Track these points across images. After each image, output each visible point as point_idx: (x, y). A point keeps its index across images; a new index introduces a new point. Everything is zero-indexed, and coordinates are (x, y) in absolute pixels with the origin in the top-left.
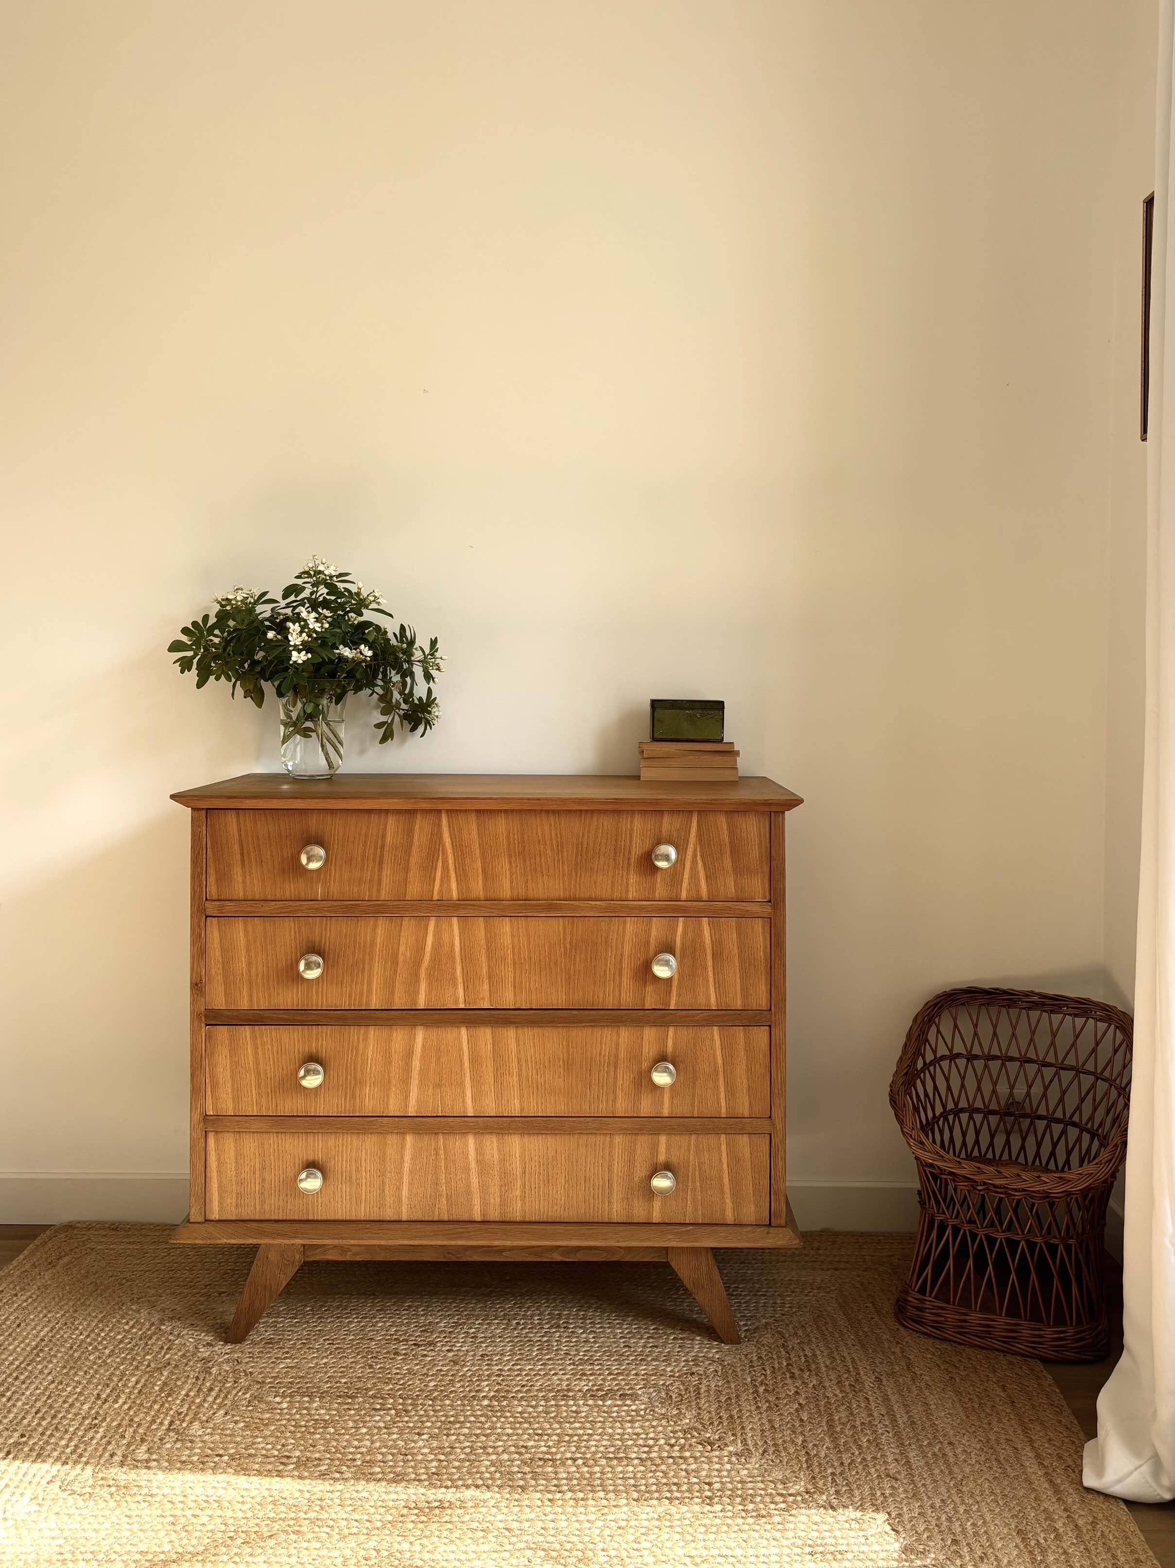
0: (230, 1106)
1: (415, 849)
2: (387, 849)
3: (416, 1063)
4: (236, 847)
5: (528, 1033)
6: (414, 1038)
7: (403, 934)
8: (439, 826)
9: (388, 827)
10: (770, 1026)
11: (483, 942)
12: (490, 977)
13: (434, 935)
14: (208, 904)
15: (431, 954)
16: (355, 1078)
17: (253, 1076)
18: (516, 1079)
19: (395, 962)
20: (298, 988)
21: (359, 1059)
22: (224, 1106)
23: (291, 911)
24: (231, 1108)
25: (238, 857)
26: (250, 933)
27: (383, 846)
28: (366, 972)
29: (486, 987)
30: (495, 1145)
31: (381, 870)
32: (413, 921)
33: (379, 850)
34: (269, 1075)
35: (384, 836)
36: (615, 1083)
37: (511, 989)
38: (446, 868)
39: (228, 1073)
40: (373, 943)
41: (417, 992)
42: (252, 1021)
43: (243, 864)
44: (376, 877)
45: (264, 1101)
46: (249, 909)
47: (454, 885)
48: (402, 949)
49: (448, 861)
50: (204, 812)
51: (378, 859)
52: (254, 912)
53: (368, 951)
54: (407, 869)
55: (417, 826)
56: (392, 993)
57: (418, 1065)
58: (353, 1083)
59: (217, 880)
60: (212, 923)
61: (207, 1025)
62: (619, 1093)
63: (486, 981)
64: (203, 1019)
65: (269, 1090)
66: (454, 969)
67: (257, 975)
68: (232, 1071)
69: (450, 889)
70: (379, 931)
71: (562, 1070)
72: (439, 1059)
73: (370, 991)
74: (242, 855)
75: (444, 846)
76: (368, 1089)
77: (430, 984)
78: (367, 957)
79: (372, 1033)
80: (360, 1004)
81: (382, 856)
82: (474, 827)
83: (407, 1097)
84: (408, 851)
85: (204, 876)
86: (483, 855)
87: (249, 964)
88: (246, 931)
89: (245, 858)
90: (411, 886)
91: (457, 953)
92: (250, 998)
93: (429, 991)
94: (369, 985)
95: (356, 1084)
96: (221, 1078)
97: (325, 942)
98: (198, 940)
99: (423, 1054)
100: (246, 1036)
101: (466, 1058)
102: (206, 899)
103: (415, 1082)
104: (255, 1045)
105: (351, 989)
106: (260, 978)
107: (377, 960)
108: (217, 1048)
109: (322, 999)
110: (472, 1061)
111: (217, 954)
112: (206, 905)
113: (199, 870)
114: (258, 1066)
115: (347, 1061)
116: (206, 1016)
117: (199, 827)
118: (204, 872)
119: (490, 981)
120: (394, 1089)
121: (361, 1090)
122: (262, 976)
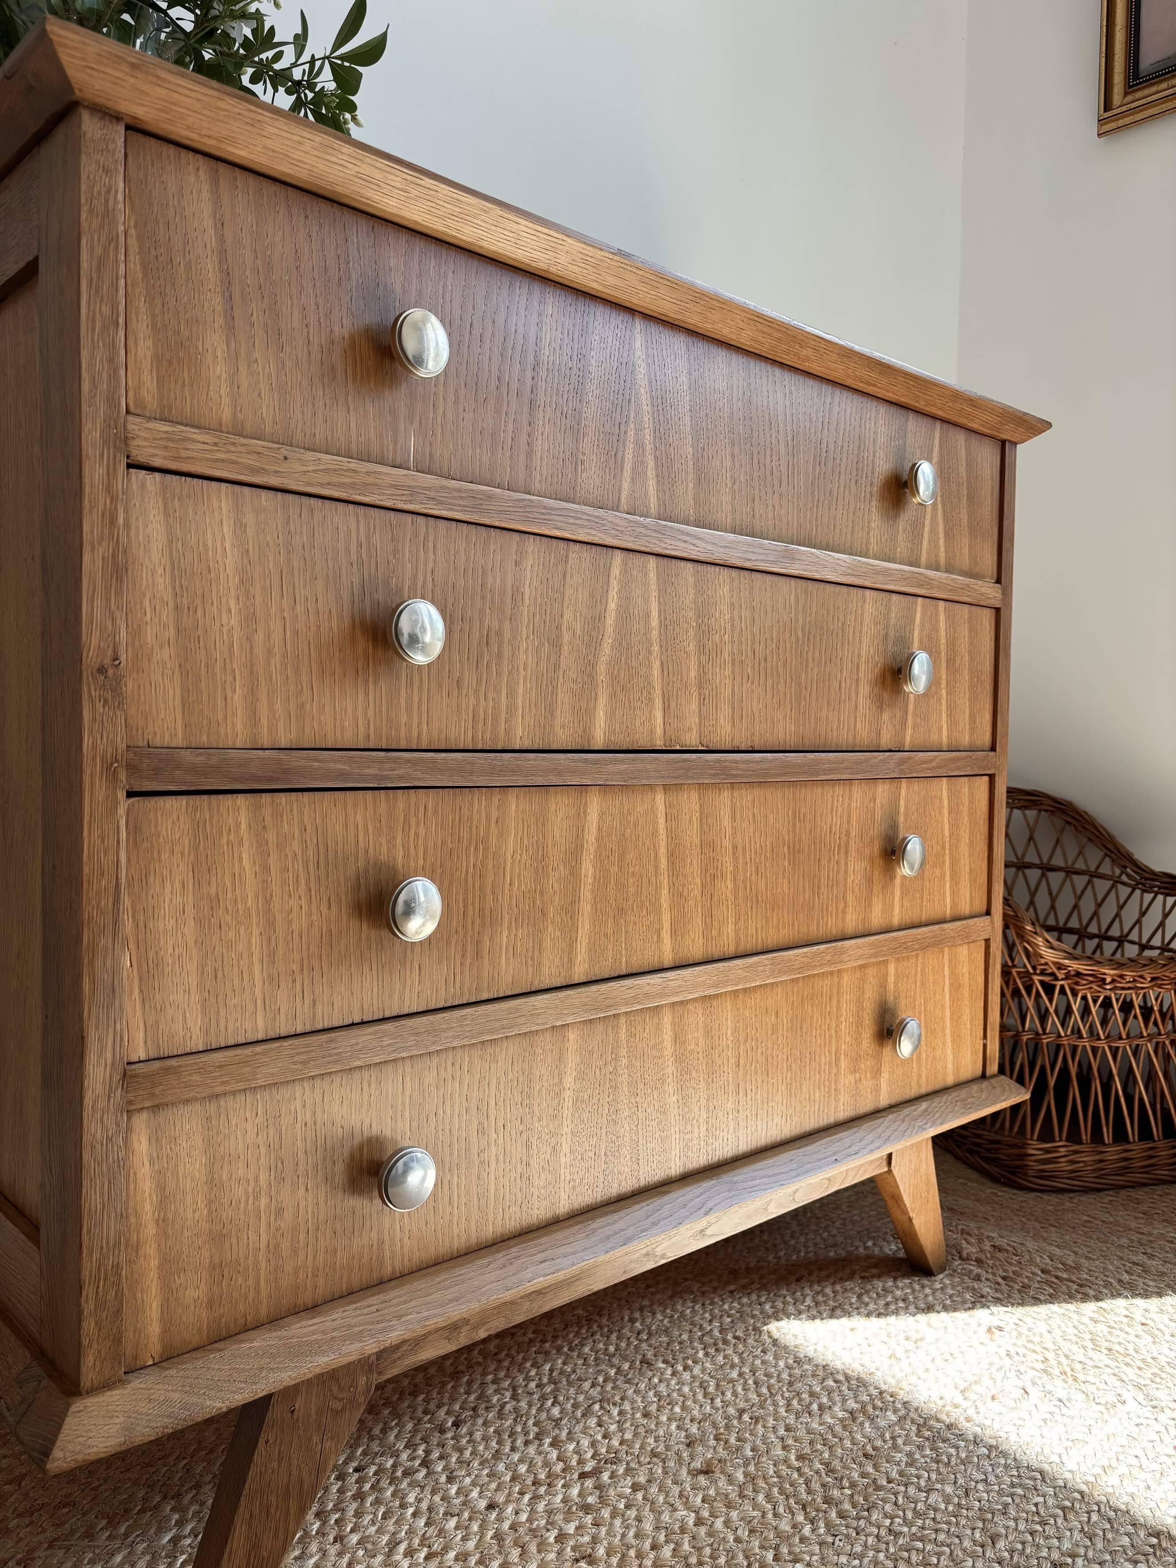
0: (195, 1022)
1: (591, 389)
2: (543, 373)
3: (588, 869)
4: (210, 269)
5: (747, 797)
6: (585, 812)
8: (634, 348)
9: (547, 322)
10: (992, 777)
11: (692, 614)
12: (700, 687)
13: (619, 591)
14: (134, 424)
16: (482, 910)
17: (255, 931)
18: (730, 885)
19: (556, 644)
20: (367, 694)
21: (490, 866)
22: (178, 1027)
23: (353, 486)
24: (196, 1032)
25: (217, 302)
26: (251, 531)
27: (536, 367)
28: (505, 666)
29: (694, 703)
30: (701, 1019)
31: (531, 422)
33: (529, 374)
34: (295, 926)
36: (846, 879)
37: (727, 711)
38: (640, 444)
39: (190, 930)
40: (517, 590)
41: (590, 713)
42: (259, 779)
43: (230, 327)
44: (523, 438)
45: (283, 996)
46: (251, 460)
48: (568, 613)
49: (644, 431)
51: (527, 396)
52: (262, 473)
53: (508, 611)
54: (577, 432)
55: (596, 335)
56: (551, 710)
57: (591, 872)
58: (478, 920)
59: (158, 359)
60: (144, 487)
61: (130, 794)
62: (850, 898)
63: (695, 694)
64: (123, 776)
66: (650, 666)
67: (270, 653)
68: (200, 922)
69: (647, 491)
70: (528, 563)
71: (786, 863)
72: (622, 857)
73: (511, 707)
74: (227, 297)
75: (638, 395)
76: (505, 933)
77: (613, 696)
78: (507, 626)
79: (513, 807)
81: (534, 389)
82: (683, 365)
83: (572, 942)
85: (121, 333)
87: (249, 619)
88: (240, 526)
90: (584, 475)
91: (655, 634)
92: (253, 719)
93: (611, 715)
94: (512, 694)
95: (483, 925)
96: (170, 950)
97: (425, 581)
98: (106, 531)
99: (599, 847)
100: (238, 824)
101: (662, 850)
102: (128, 412)
103: (586, 908)
104: (262, 845)
105: (478, 700)
106: (276, 661)
107: (524, 636)
108: (160, 861)
109: (419, 724)
110: (671, 855)
111: (162, 583)
112: (130, 427)
113: (106, 310)
114: (268, 901)
115: (467, 871)
116: (132, 768)
117: (107, 171)
118: (121, 320)
119: (700, 695)
120: (550, 929)
121: (491, 938)
122: (285, 655)
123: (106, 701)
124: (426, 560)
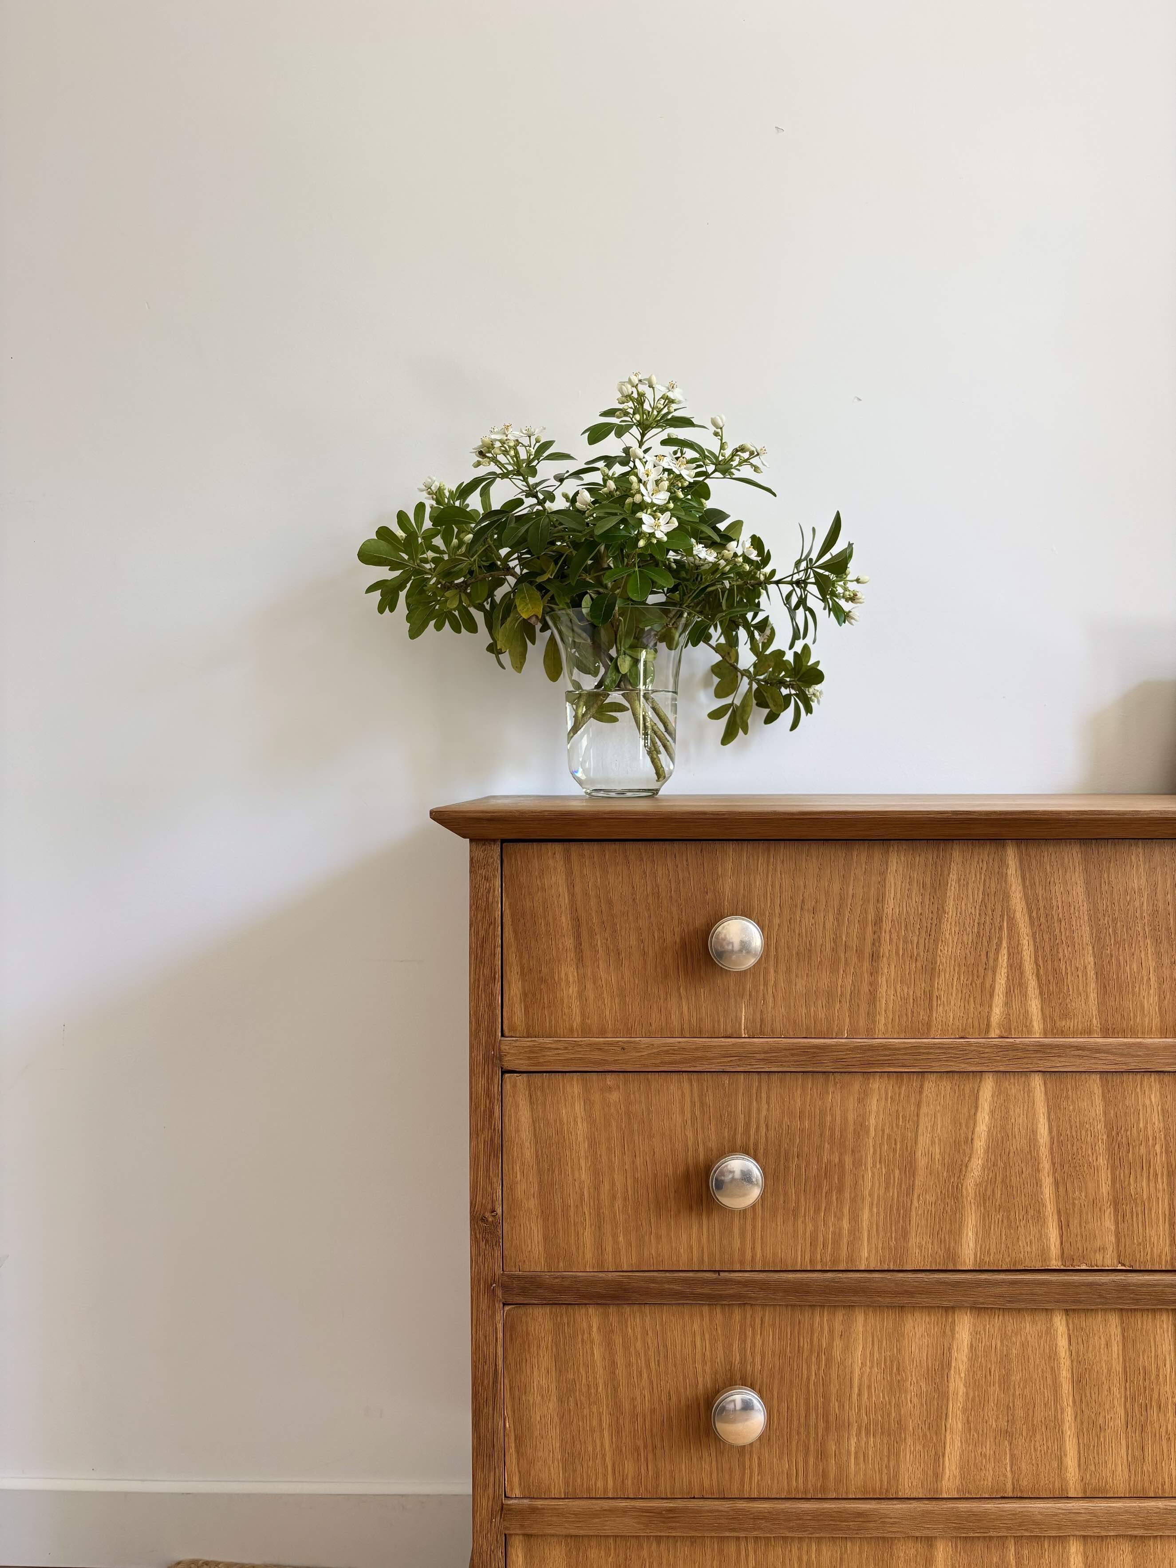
0: (558, 1476)
1: (948, 928)
2: (887, 926)
3: (957, 1385)
4: (565, 920)
6: (953, 1330)
7: (924, 1110)
8: (1003, 877)
9: (890, 878)
11: (1100, 1127)
12: (1116, 1202)
13: (992, 1112)
14: (505, 1044)
15: (987, 1151)
16: (826, 1415)
17: (605, 1413)
19: (909, 1169)
20: (701, 1226)
21: (834, 1376)
22: (543, 1476)
24: (559, 1479)
25: (569, 942)
26: (597, 1107)
27: (878, 922)
28: (847, 1195)
29: (1109, 1224)
31: (874, 972)
32: (946, 1085)
33: (869, 930)
34: (640, 1407)
35: (880, 899)
38: (1016, 967)
39: (553, 1407)
40: (861, 1127)
41: (956, 1233)
42: (602, 1296)
43: (580, 959)
44: (865, 988)
45: (629, 1463)
47: (1034, 1006)
48: (924, 1140)
49: (1020, 953)
50: (497, 848)
51: (868, 950)
52: (605, 1062)
53: (850, 1145)
54: (931, 970)
55: (953, 877)
56: (904, 1234)
57: (962, 1390)
58: (821, 1425)
59: (525, 994)
60: (514, 1086)
61: (506, 1305)
63: (1109, 1212)
64: (499, 1293)
65: (640, 1443)
66: (1038, 1183)
67: (614, 1197)
68: (561, 1401)
69: (1027, 1012)
70: (874, 1099)
72: (1005, 1376)
73: (855, 1231)
74: (578, 937)
75: (1012, 920)
76: (853, 1441)
77: (985, 1218)
78: (848, 1160)
79: (861, 1322)
80: (835, 1261)
81: (876, 942)
82: (1077, 879)
83: (938, 1458)
84: (933, 934)
85: (497, 986)
86: (1098, 941)
87: (596, 1173)
88: (588, 1102)
89: (585, 946)
90: (940, 1009)
91: (1044, 1151)
92: (599, 1246)
93: (985, 1232)
94: (855, 1218)
95: (827, 1429)
96: (538, 1418)
97: (758, 1128)
98: (487, 1124)
99: (972, 1366)
100: (590, 1327)
101: (1065, 1374)
102: (503, 1035)
103: (955, 1422)
104: (609, 1344)
105: (816, 1228)
106: (619, 1203)
107: (870, 1165)
108: (529, 1352)
109: (753, 1248)
110: (1078, 1381)
111: (529, 1154)
112: (503, 1047)
113: (487, 972)
114: (615, 1389)
115: (808, 1379)
116: (505, 1287)
117: (487, 879)
118: (498, 976)
119: (1116, 1211)
120: (909, 1441)
121: (838, 1443)
122: (625, 1199)
123: (487, 1241)
124: (759, 1111)
